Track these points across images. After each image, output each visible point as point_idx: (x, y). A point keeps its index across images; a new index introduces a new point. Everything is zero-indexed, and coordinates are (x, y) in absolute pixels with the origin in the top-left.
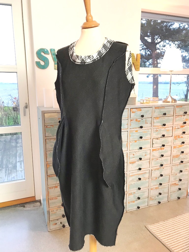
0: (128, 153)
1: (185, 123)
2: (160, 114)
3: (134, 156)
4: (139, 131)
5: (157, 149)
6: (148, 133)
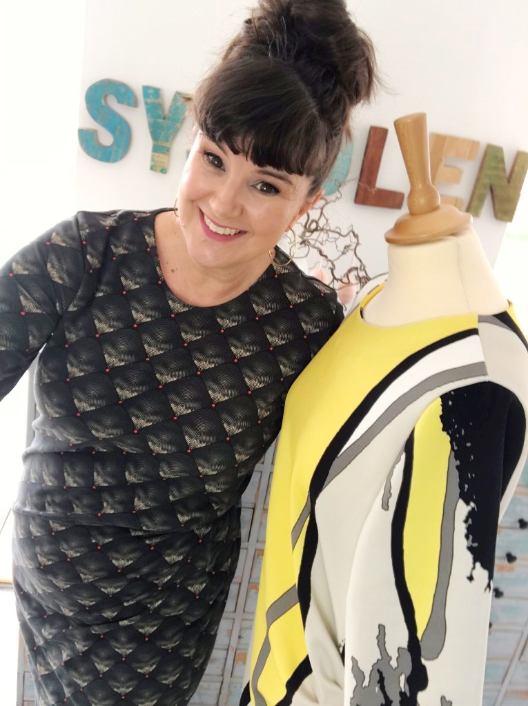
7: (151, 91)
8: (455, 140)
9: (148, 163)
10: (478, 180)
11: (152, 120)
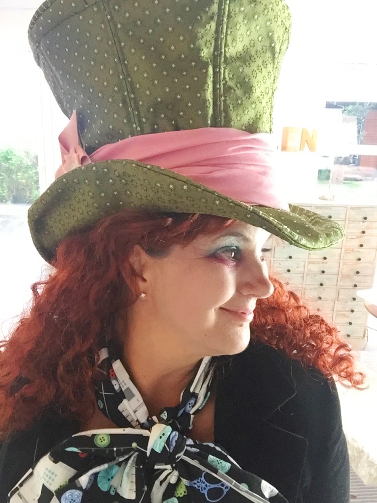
0: (272, 261)
1: (364, 232)
3: (279, 265)
5: (316, 263)
8: (291, 128)
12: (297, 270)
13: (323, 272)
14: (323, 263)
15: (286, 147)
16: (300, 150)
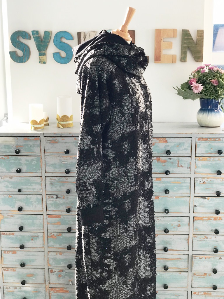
2: (210, 151)
4: (164, 178)
5: (205, 218)
6: (184, 184)
7: (35, 32)
8: (165, 30)
9: (38, 61)
10: (182, 45)
11: (37, 44)
12: (179, 229)
13: (217, 232)
14: (215, 219)
15: (160, 56)
16: (181, 61)
